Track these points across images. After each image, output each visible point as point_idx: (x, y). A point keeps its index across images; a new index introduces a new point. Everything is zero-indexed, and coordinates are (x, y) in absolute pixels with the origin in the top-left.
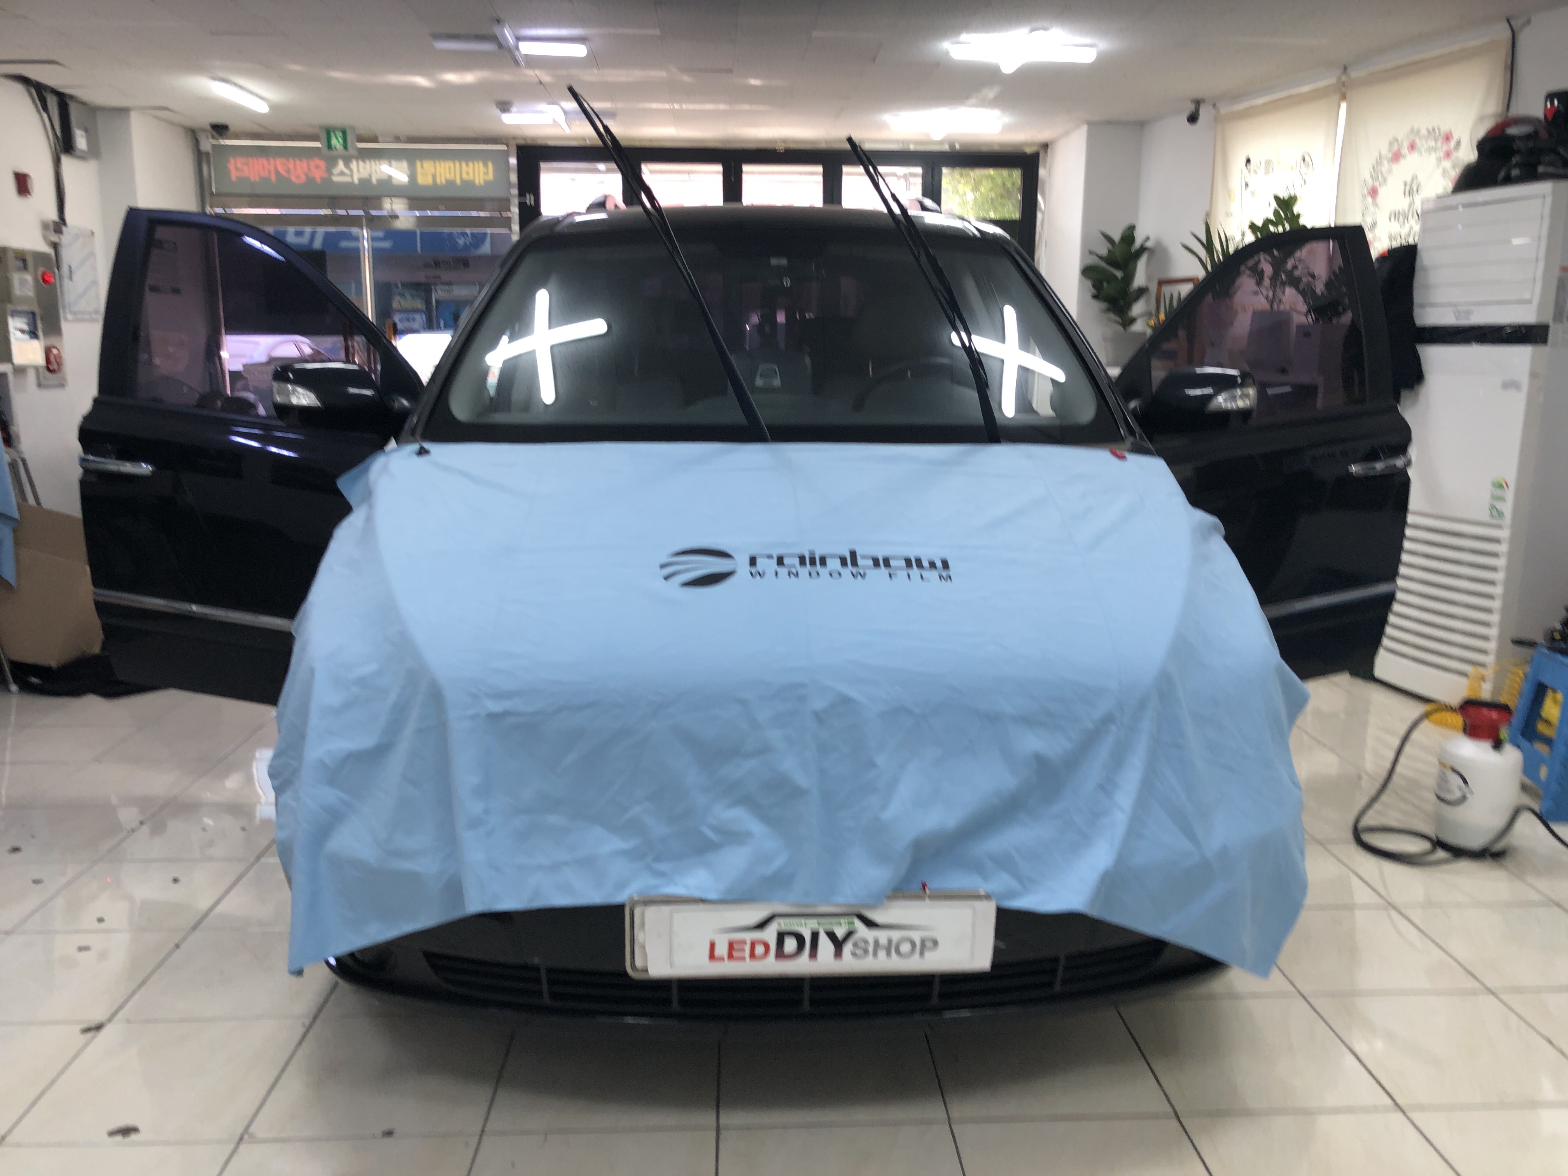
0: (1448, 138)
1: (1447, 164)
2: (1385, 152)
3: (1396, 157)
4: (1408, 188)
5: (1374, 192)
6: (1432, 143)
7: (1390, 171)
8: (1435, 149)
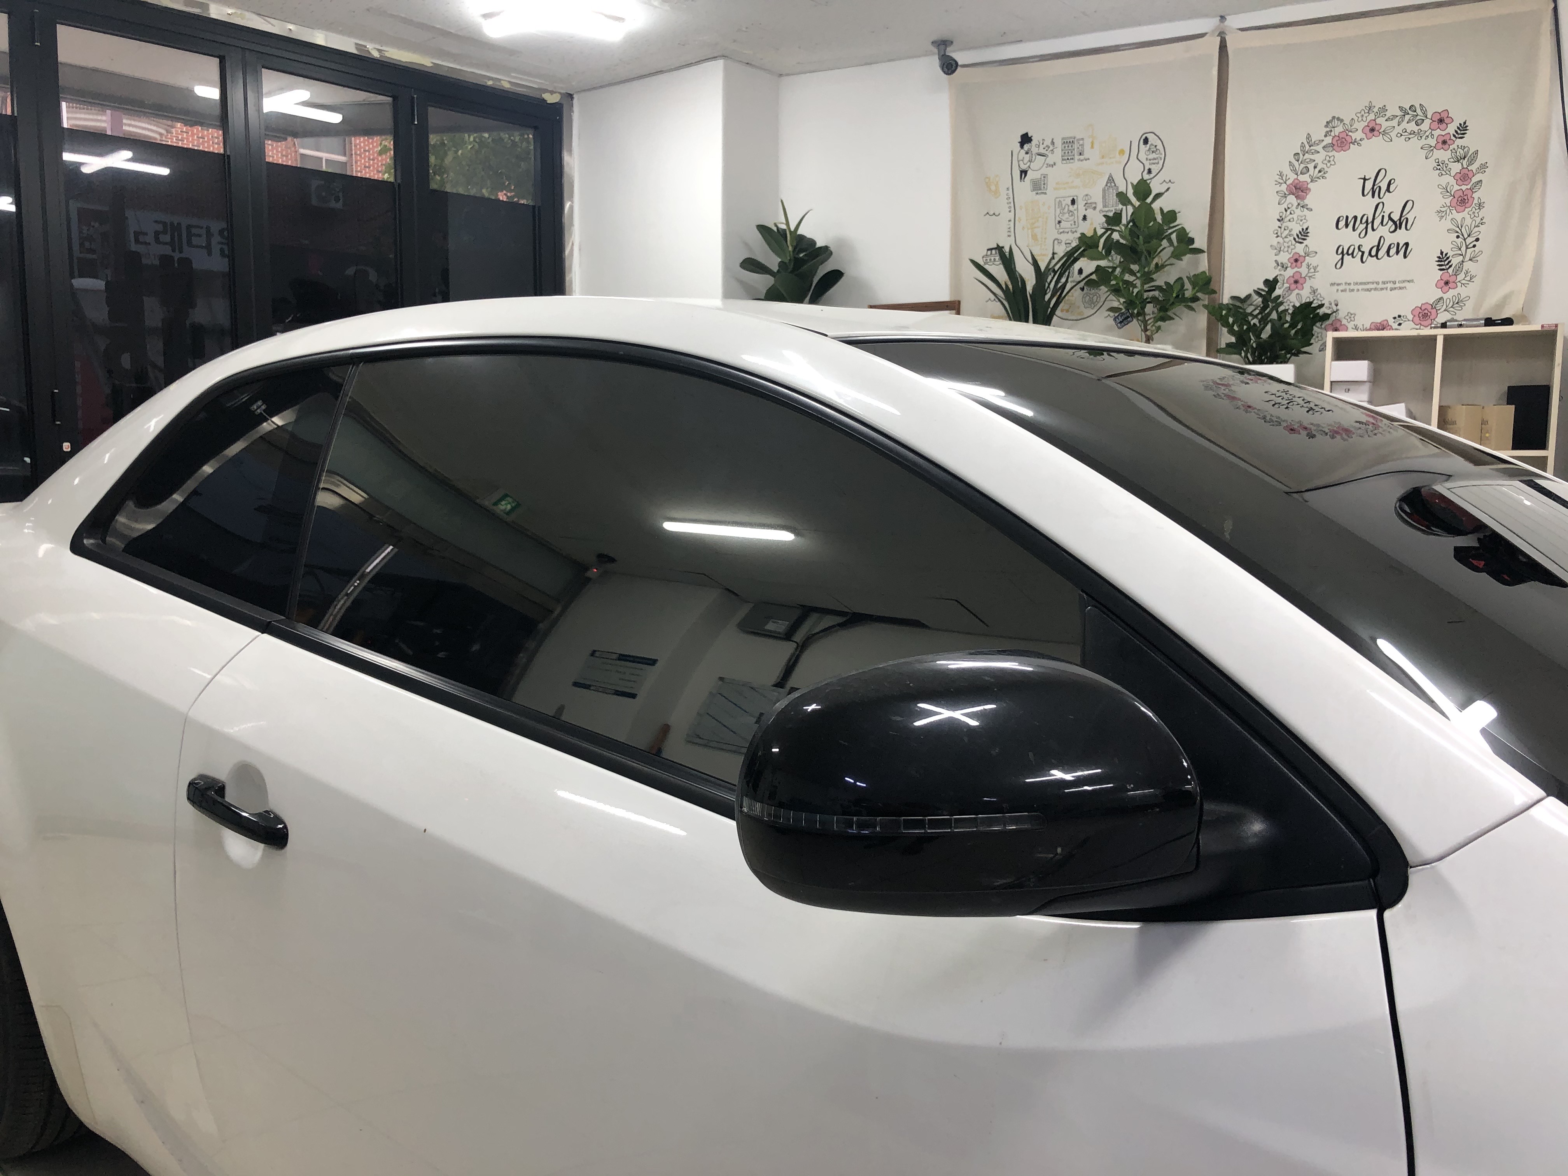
0: (1441, 120)
1: (1444, 155)
2: (1318, 133)
3: (1342, 143)
4: (1369, 185)
5: (1299, 190)
6: (1412, 126)
7: (1329, 161)
8: (1419, 134)
